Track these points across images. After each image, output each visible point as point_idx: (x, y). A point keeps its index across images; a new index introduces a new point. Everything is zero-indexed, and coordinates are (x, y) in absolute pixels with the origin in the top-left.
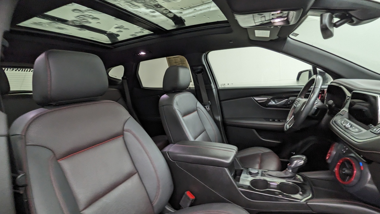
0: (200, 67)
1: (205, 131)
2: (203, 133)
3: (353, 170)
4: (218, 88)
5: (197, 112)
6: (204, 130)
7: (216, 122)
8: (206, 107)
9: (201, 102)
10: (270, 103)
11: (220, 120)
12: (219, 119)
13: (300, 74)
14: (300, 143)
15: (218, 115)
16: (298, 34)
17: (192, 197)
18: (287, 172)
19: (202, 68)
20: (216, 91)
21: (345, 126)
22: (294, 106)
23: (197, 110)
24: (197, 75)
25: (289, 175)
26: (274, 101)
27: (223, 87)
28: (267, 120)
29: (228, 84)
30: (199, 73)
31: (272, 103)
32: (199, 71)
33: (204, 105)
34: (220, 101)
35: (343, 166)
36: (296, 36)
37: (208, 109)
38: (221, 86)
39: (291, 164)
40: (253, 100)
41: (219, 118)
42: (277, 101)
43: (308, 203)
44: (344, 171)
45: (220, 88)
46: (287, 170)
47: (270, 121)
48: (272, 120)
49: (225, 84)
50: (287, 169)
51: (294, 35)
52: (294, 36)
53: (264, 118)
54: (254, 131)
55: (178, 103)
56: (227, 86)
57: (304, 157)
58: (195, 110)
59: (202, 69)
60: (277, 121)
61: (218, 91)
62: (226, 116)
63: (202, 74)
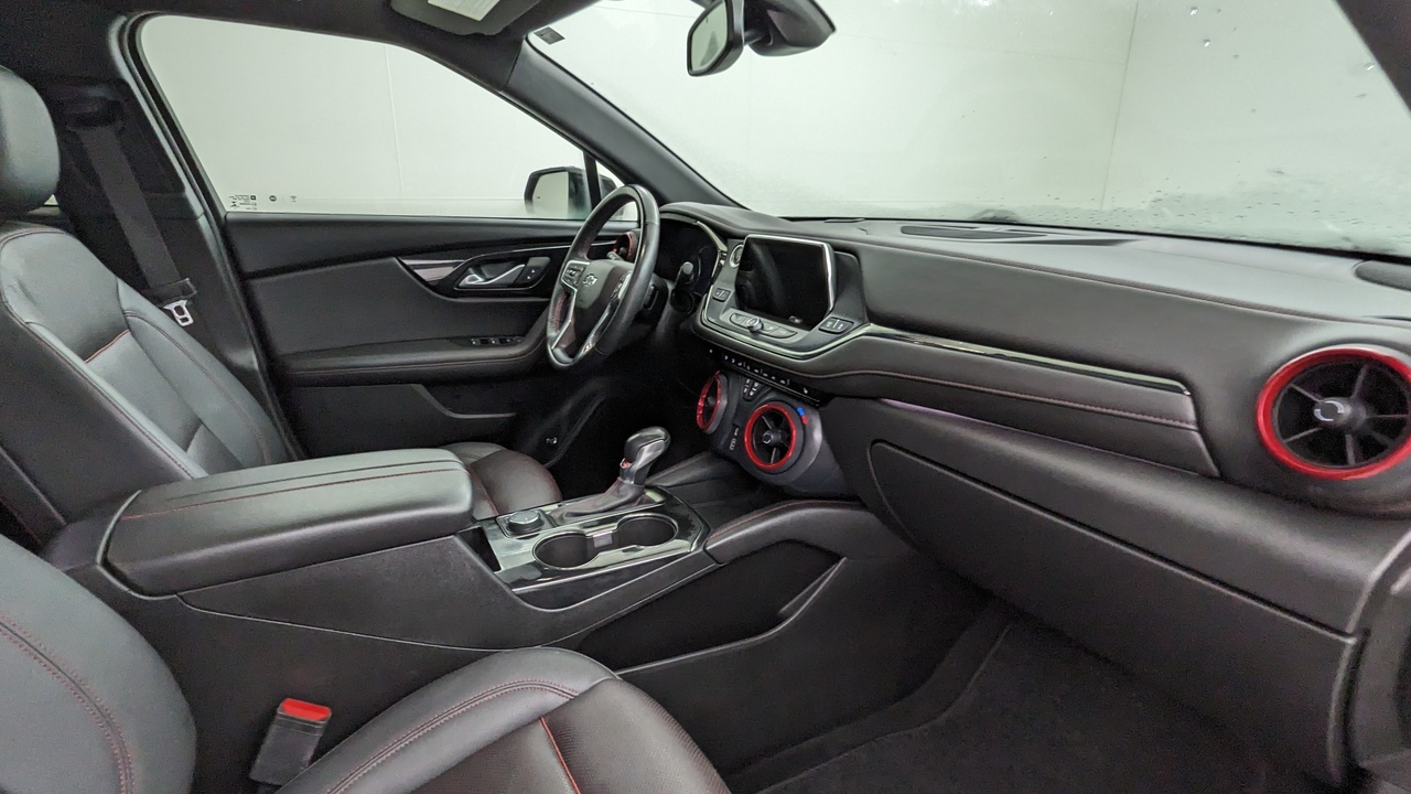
0: (97, 92)
1: (202, 427)
2: (196, 436)
3: (788, 430)
4: (222, 214)
5: (133, 335)
6: (199, 422)
7: (241, 374)
8: (171, 307)
9: (139, 283)
10: (467, 281)
11: (256, 366)
12: (252, 362)
13: (534, 179)
14: (567, 408)
15: (240, 344)
16: (562, 38)
17: (319, 717)
18: (623, 487)
19: (110, 98)
20: (216, 227)
21: (750, 328)
22: (563, 285)
23: (129, 328)
24: (78, 131)
25: (630, 495)
26: (480, 273)
27: (242, 209)
28: (463, 342)
29: (273, 198)
30: (87, 122)
31: (474, 279)
32: (90, 109)
33: (158, 301)
34: (244, 278)
35: (760, 427)
36: (550, 43)
37: (185, 320)
38: (230, 206)
39: (632, 460)
40: (399, 269)
41: (249, 358)
42: (490, 272)
43: (708, 548)
44: (768, 438)
45: (230, 216)
46: (621, 483)
47: (475, 347)
48: (478, 340)
49: (253, 198)
50: (619, 479)
51: (547, 36)
52: (546, 40)
53: (451, 339)
54: (420, 388)
55: (29, 289)
56: (264, 209)
57: (659, 431)
58: (120, 326)
59: (115, 105)
60: (498, 343)
61: (226, 228)
62: (284, 345)
63: (120, 133)
